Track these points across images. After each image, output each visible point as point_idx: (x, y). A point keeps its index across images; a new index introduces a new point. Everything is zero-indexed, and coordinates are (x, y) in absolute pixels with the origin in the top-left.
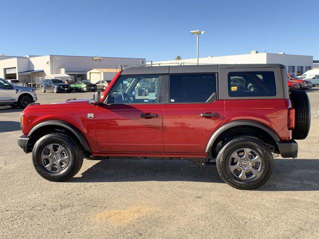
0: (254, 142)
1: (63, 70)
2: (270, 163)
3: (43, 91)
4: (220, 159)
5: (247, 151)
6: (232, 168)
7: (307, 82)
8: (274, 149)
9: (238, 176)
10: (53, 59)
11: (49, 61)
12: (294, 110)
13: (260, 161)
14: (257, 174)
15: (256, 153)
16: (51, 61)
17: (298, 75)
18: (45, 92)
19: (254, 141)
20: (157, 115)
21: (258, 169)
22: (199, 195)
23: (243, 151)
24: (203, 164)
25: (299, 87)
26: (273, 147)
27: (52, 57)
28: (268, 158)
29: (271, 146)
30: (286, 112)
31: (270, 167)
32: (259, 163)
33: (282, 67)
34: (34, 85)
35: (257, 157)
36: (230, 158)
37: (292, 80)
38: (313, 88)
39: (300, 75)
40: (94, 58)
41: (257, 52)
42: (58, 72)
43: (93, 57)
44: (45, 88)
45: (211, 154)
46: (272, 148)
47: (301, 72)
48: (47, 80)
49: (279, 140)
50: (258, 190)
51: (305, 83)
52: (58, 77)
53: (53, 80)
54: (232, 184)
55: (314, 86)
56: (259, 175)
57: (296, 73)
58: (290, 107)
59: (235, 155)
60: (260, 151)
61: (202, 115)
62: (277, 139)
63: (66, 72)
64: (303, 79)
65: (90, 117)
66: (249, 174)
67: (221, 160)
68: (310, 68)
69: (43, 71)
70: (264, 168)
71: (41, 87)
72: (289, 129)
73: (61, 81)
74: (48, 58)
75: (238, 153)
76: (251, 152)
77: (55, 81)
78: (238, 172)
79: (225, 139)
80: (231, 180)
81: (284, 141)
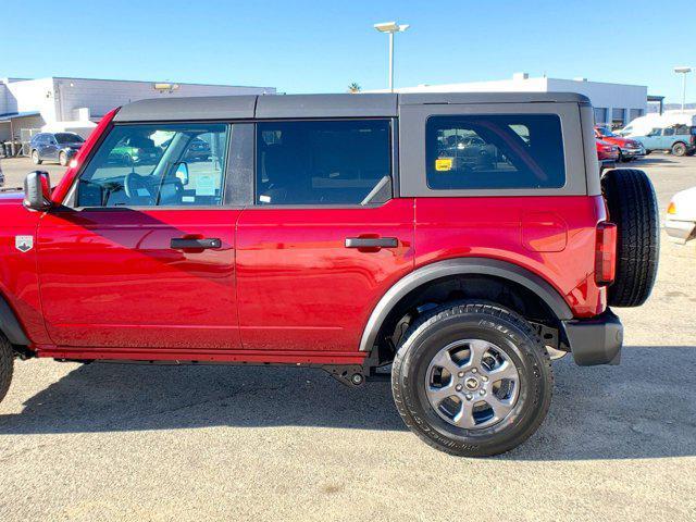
0: (498, 323)
1: (84, 113)
2: (542, 381)
3: (37, 161)
4: (400, 370)
5: (479, 347)
6: (436, 396)
7: (635, 144)
8: (555, 339)
9: (452, 417)
10: (61, 86)
11: (53, 92)
12: (615, 228)
13: (515, 376)
14: (506, 413)
15: (503, 354)
16: (57, 91)
17: (614, 129)
18: (40, 162)
19: (499, 318)
20: (219, 241)
21: (507, 397)
22: (335, 481)
23: (466, 347)
24: (357, 379)
25: (616, 155)
26: (554, 331)
27: (58, 81)
28: (536, 368)
29: (546, 330)
30: (591, 233)
31: (541, 396)
32: (513, 382)
33: (582, 101)
34: (18, 147)
35: (506, 364)
36: (430, 368)
37: (601, 138)
38: (646, 157)
39: (618, 128)
40: (157, 86)
41: (526, 76)
42: (73, 118)
43: (153, 84)
44: (41, 154)
45: (376, 354)
46: (548, 336)
47: (620, 122)
48: (45, 136)
49: (569, 316)
50: (507, 458)
51: (629, 145)
52: (71, 130)
53: (57, 136)
54: (436, 440)
55: (649, 152)
56: (511, 418)
57: (609, 125)
58: (603, 218)
59: (443, 359)
60: (515, 348)
61: (348, 242)
62: (564, 314)
63: (92, 116)
64: (626, 137)
65: (24, 247)
66: (482, 413)
67: (405, 374)
68: (640, 113)
69: (39, 115)
70: (525, 395)
71: (31, 150)
72: (600, 284)
73: (77, 139)
74: (49, 84)
75: (452, 352)
76: (490, 351)
77: (64, 139)
78: (451, 407)
79: (419, 310)
80: (432, 430)
81: (582, 319)
